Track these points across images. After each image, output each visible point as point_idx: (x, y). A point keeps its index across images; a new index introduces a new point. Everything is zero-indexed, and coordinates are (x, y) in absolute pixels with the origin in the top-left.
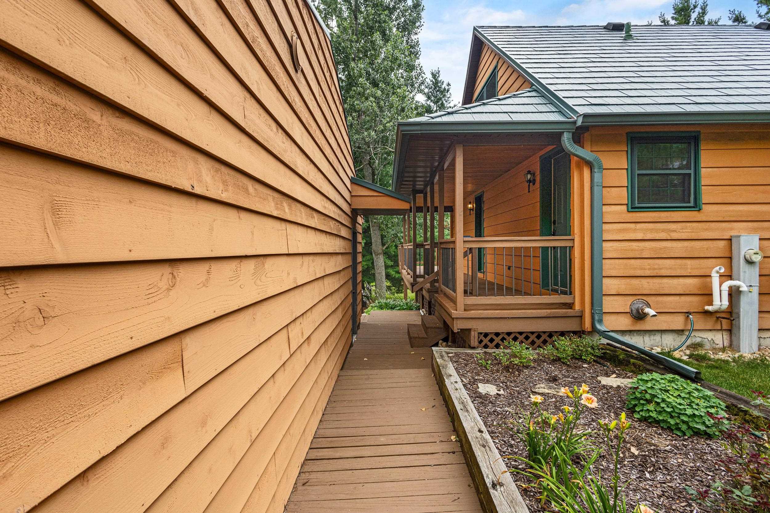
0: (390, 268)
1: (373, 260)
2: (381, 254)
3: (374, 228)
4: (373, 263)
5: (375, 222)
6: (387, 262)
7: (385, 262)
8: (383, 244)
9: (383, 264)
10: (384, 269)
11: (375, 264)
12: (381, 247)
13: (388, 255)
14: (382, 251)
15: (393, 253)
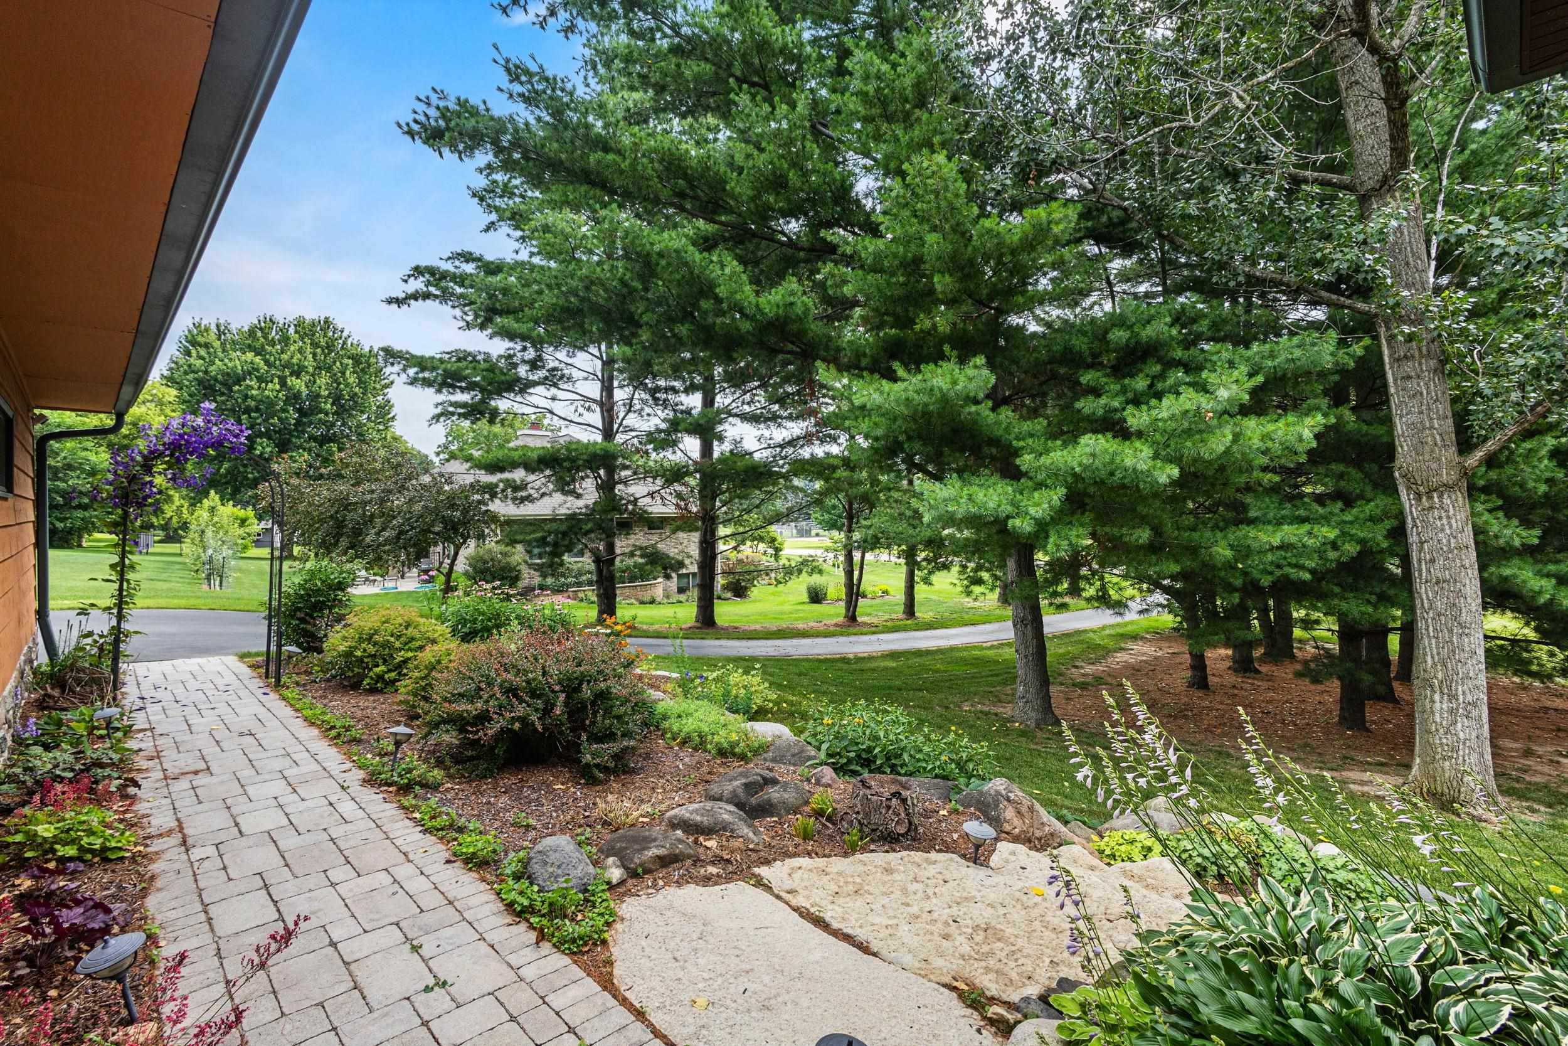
0: (1516, 561)
1: (1401, 516)
2: (1449, 487)
3: (1408, 368)
4: (1399, 533)
5: (1410, 338)
6: (1494, 528)
7: (1478, 531)
8: (1465, 445)
9: (1468, 537)
10: (1471, 557)
11: (1413, 538)
12: (1450, 453)
13: (1501, 495)
14: (1454, 475)
15: (1543, 488)
